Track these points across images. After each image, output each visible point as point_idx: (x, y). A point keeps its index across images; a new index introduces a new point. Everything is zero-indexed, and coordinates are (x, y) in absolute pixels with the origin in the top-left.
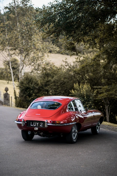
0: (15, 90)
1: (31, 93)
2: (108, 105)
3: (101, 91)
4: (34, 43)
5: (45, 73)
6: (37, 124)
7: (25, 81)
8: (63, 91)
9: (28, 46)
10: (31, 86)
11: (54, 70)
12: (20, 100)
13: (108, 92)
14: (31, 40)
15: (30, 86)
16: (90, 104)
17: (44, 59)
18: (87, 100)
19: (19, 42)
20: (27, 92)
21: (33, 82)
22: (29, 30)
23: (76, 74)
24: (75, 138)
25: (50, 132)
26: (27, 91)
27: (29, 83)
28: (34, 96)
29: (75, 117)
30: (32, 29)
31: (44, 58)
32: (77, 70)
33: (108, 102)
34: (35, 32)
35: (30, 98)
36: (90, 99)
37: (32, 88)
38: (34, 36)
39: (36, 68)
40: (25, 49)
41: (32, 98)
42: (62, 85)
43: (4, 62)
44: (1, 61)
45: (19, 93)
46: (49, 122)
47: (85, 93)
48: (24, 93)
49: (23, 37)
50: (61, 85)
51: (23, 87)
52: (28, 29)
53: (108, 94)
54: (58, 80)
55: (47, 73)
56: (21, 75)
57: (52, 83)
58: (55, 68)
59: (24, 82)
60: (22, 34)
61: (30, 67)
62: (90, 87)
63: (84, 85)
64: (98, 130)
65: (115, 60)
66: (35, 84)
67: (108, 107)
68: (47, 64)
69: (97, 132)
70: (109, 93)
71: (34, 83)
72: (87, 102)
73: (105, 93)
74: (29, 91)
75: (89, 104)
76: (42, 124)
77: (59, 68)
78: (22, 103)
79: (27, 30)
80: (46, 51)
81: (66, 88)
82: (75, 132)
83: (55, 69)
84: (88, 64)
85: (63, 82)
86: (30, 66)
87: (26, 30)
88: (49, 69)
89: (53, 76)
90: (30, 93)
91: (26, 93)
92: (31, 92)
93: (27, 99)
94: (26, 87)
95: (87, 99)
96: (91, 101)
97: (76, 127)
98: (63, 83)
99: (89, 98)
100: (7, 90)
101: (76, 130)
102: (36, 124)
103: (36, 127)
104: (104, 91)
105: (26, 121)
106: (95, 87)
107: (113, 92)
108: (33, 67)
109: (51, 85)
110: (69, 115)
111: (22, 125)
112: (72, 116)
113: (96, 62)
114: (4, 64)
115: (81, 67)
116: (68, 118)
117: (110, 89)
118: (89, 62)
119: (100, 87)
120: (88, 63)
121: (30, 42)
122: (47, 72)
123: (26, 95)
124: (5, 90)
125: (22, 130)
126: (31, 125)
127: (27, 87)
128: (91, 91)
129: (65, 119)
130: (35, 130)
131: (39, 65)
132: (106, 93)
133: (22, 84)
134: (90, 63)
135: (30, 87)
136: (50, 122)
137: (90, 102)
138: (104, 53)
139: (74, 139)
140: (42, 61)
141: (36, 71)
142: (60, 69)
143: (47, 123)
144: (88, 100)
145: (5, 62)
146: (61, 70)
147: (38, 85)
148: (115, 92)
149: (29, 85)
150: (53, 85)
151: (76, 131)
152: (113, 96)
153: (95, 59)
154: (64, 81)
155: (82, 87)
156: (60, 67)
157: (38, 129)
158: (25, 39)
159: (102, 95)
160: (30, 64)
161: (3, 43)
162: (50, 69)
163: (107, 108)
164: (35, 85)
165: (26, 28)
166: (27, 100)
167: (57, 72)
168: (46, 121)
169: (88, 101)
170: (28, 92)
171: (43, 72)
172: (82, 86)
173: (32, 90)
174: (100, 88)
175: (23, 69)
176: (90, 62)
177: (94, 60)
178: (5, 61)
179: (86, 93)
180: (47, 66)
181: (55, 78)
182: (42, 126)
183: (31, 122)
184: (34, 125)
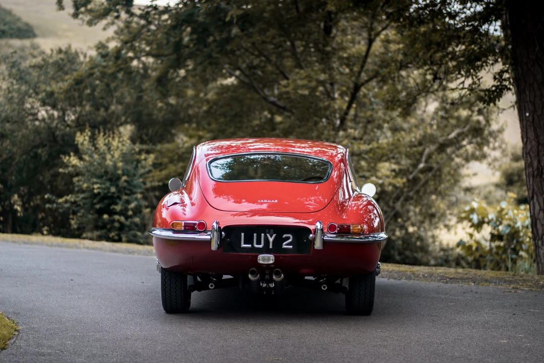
6: (271, 240)
16: (136, 203)
46: (325, 228)
75: (133, 202)
76: (288, 238)
95: (125, 184)
96: (138, 191)
102: (266, 238)
103: (266, 250)
105: (223, 230)
111: (214, 247)
118: (98, 65)
126: (243, 246)
130: (261, 262)
136: (332, 228)
137: (139, 196)
143: (323, 231)
157: (276, 257)
168: (318, 224)
169: (129, 192)
182: (291, 247)
183: (243, 234)
184: (257, 244)
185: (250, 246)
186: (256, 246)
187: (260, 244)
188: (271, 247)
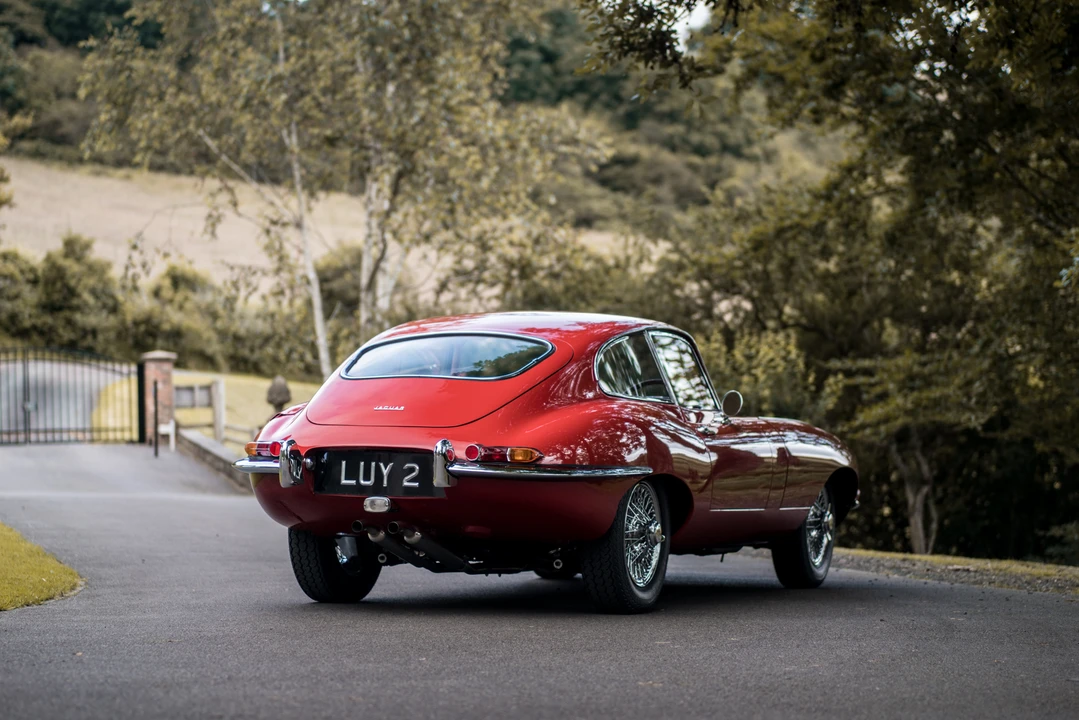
2: (925, 490)
3: (872, 385)
4: (448, 99)
5: (525, 294)
6: (385, 472)
9: (411, 117)
11: (581, 272)
13: (915, 394)
14: (432, 80)
19: (354, 93)
22: (420, 22)
23: (717, 288)
24: (648, 576)
25: (470, 529)
29: (643, 439)
30: (439, 13)
32: (717, 261)
33: (925, 468)
34: (457, 35)
38: (448, 54)
39: (469, 264)
43: (268, 232)
44: (250, 219)
46: (460, 453)
47: (766, 393)
49: (380, 64)
52: (409, 15)
53: (917, 404)
56: (373, 308)
58: (588, 258)
60: (372, 42)
61: (425, 257)
62: (798, 356)
63: (759, 342)
64: (818, 561)
65: (959, 180)
67: (927, 497)
68: (537, 241)
69: (812, 572)
70: (925, 394)
73: (899, 400)
76: (412, 470)
77: (611, 262)
79: (404, 18)
82: (644, 534)
83: (588, 266)
84: (788, 223)
86: (424, 248)
87: (396, 23)
88: (551, 266)
97: (655, 504)
100: (280, 399)
101: (650, 523)
102: (378, 469)
103: (377, 490)
104: (891, 386)
105: (308, 455)
106: (835, 364)
107: (950, 391)
108: (448, 261)
110: (607, 417)
112: (624, 429)
113: (839, 206)
114: (265, 240)
115: (749, 241)
116: (599, 439)
117: (931, 375)
118: (793, 212)
119: (866, 363)
120: (789, 217)
121: (424, 91)
122: (535, 285)
124: (270, 401)
125: (290, 530)
126: (344, 482)
128: (805, 377)
129: (572, 440)
130: (368, 509)
131: (484, 247)
132: (905, 396)
134: (804, 216)
136: (471, 452)
138: (886, 135)
139: (641, 583)
141: (471, 286)
142: (617, 266)
143: (449, 459)
145: (273, 229)
146: (624, 272)
148: (960, 388)
151: (652, 527)
152: (950, 417)
153: (834, 186)
155: (749, 358)
156: (617, 259)
157: (393, 502)
158: (394, 78)
159: (878, 411)
160: (427, 238)
161: (255, 102)
162: (557, 268)
163: (919, 505)
165: (402, 9)
167: (596, 287)
168: (439, 445)
171: (508, 286)
172: (750, 347)
174: (868, 372)
175: (384, 271)
176: (805, 209)
177: (828, 198)
178: (274, 223)
179: (772, 394)
180: (539, 248)
182: (417, 484)
183: (344, 463)
184: (365, 480)
185: (353, 482)
186: (362, 482)
187: (369, 480)
188: (385, 484)
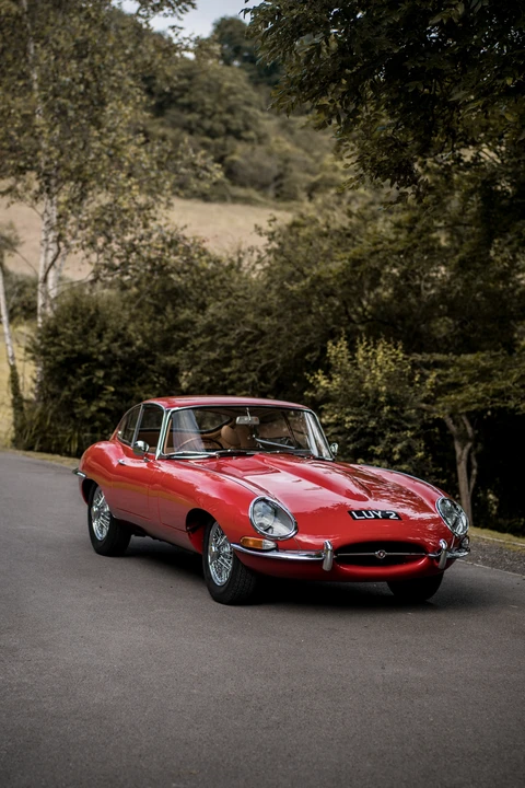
0: (13, 368)
1: (95, 380)
2: (469, 445)
4: (114, 140)
5: (162, 287)
7: (68, 325)
8: (254, 376)
9: (88, 155)
10: (99, 346)
11: (204, 270)
12: (43, 416)
13: (484, 385)
14: (100, 125)
15: (91, 349)
16: (404, 443)
17: (155, 219)
18: (391, 422)
20: (80, 379)
21: (109, 330)
22: (90, 78)
26: (79, 371)
27: (85, 332)
28: (109, 397)
30: (104, 72)
31: (158, 216)
32: (326, 275)
33: (469, 429)
34: (119, 88)
35: (93, 408)
36: (403, 418)
37: (101, 358)
38: (113, 105)
39: (117, 262)
40: (69, 170)
41: (103, 404)
42: (246, 347)
45: (35, 381)
47: (383, 389)
48: (63, 383)
50: (244, 343)
51: (57, 353)
52: (83, 73)
53: (486, 390)
54: (227, 322)
55: (169, 288)
56: (46, 295)
57: (197, 336)
58: (209, 261)
59: (61, 329)
61: (87, 256)
62: (405, 359)
63: (375, 347)
66: (115, 340)
68: (173, 244)
71: (109, 334)
72: (393, 430)
73: (472, 389)
74: (85, 375)
75: (401, 442)
78: (50, 428)
79: (80, 75)
80: (164, 182)
81: (264, 362)
83: (209, 267)
84: (380, 247)
85: (250, 333)
86: (89, 250)
87: (74, 79)
88: (182, 265)
89: (201, 300)
90: (91, 380)
91: (72, 383)
92: (99, 378)
93: (76, 411)
94: (73, 351)
95: (390, 416)
96: (409, 426)
98: (250, 337)
99: (403, 411)
104: (464, 379)
107: (509, 383)
108: (103, 259)
109: (196, 342)
118: (384, 239)
119: (439, 357)
120: (380, 243)
123: (70, 390)
127: (80, 353)
128: (411, 377)
132: (476, 386)
133: (51, 339)
134: (391, 242)
135: (92, 353)
137: (409, 434)
140: (146, 226)
142: (232, 266)
144: (397, 424)
146: (238, 271)
147: (130, 344)
149: (86, 341)
150: (202, 345)
152: (511, 404)
153: (414, 221)
154: (255, 326)
155: (366, 359)
156: (230, 259)
160: (90, 244)
162: (186, 267)
163: (464, 457)
164: (116, 345)
165: (78, 67)
166: (78, 416)
167: (218, 284)
169: (395, 427)
170: (84, 379)
172: (368, 351)
173: (101, 366)
175: (56, 268)
176: (392, 236)
180: (172, 251)
181: (211, 310)
